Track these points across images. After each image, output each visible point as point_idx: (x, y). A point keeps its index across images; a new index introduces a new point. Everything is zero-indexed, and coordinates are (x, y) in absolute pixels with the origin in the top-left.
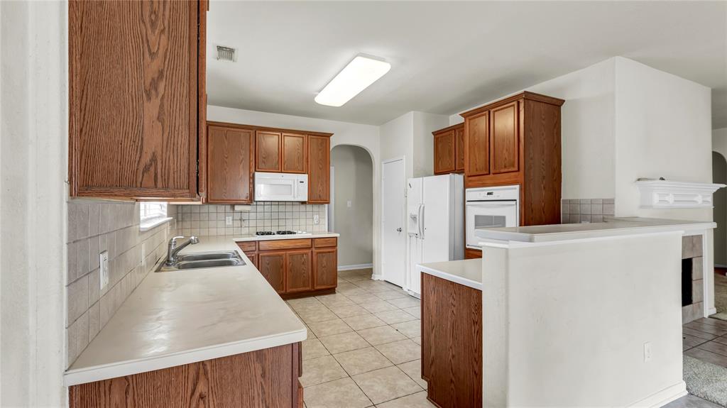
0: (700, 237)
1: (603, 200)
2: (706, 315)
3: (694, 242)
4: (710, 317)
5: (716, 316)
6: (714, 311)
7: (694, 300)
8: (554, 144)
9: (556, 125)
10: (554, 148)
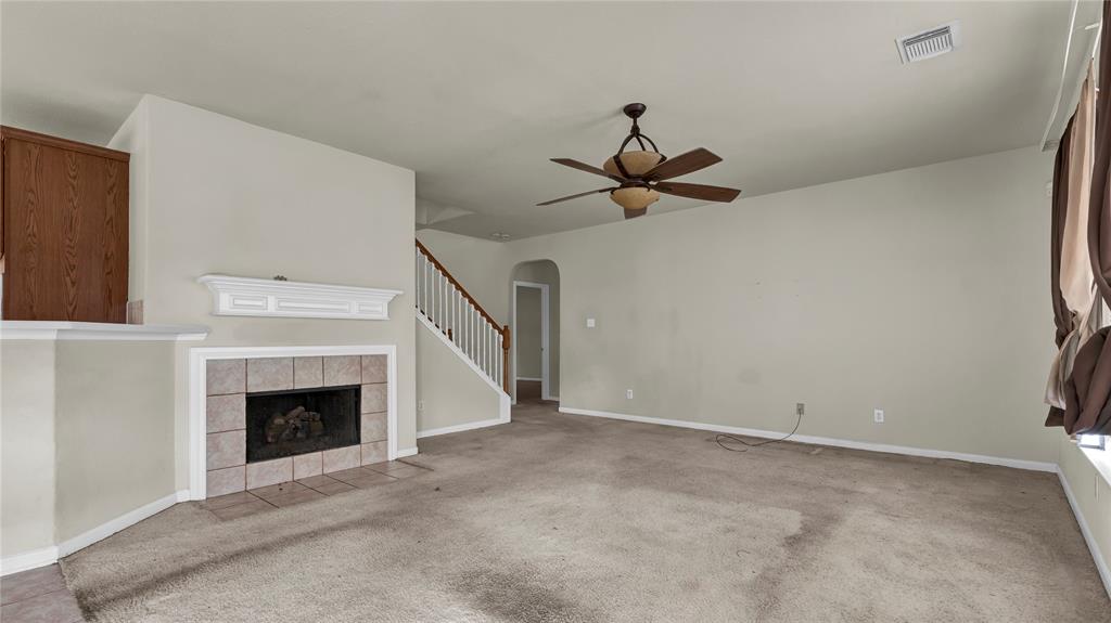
0: (377, 358)
2: (390, 459)
3: (365, 362)
4: (399, 460)
5: (412, 459)
6: (414, 452)
7: (363, 440)
8: (108, 218)
9: (111, 188)
10: (108, 223)
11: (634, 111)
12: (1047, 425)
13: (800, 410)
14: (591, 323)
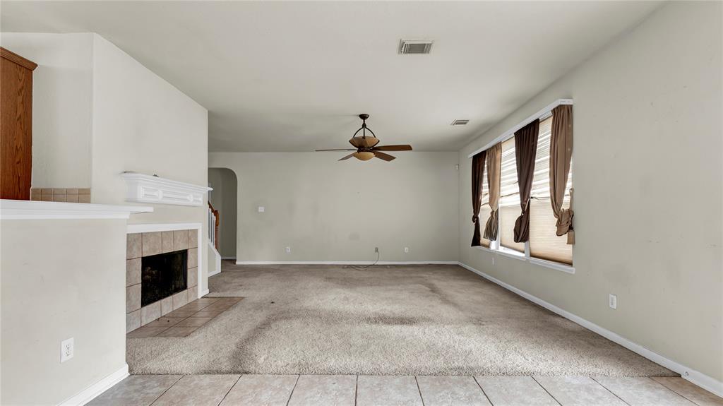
0: (195, 231)
1: (79, 190)
2: (200, 297)
3: (190, 235)
4: (202, 297)
5: (209, 296)
6: (207, 291)
7: (189, 286)
8: (18, 116)
9: (21, 91)
10: (18, 120)
11: (363, 117)
12: (472, 246)
13: (377, 250)
14: (261, 209)
